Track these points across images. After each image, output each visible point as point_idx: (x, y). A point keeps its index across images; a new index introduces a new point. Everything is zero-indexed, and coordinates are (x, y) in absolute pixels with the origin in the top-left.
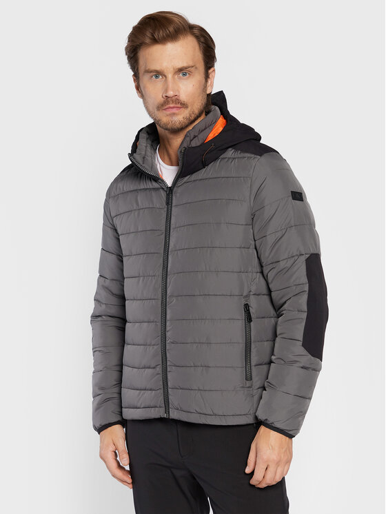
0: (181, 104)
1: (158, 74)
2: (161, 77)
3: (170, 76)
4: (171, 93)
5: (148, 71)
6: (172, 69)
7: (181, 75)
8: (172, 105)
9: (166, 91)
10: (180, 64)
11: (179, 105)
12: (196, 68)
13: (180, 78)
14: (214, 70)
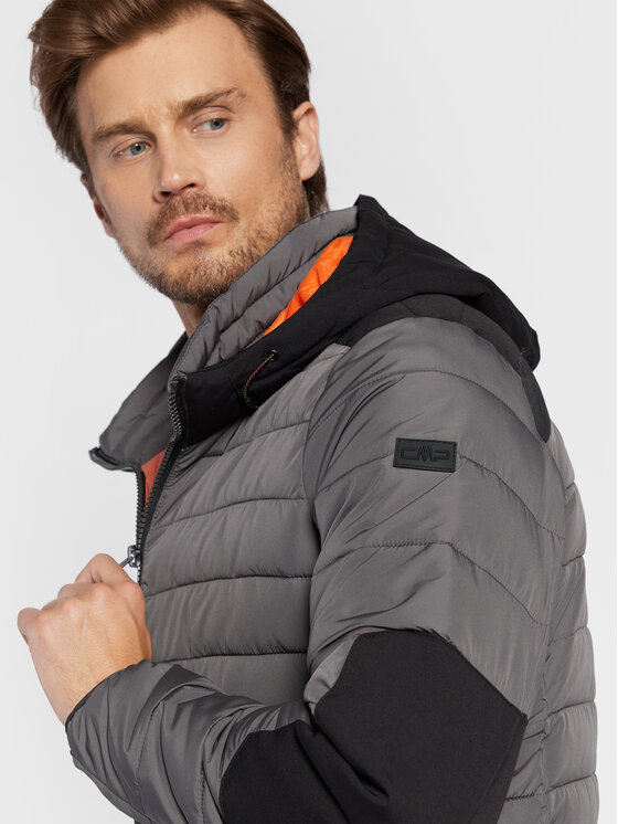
0: (213, 207)
4: (174, 181)
6: (166, 110)
10: (188, 91)
12: (243, 95)
14: (310, 111)
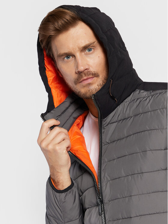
0: (92, 74)
1: (68, 55)
2: (71, 57)
3: (78, 55)
4: (81, 68)
5: (60, 56)
6: (78, 49)
7: (87, 51)
8: (85, 78)
9: (77, 67)
11: (91, 76)
13: (86, 54)
